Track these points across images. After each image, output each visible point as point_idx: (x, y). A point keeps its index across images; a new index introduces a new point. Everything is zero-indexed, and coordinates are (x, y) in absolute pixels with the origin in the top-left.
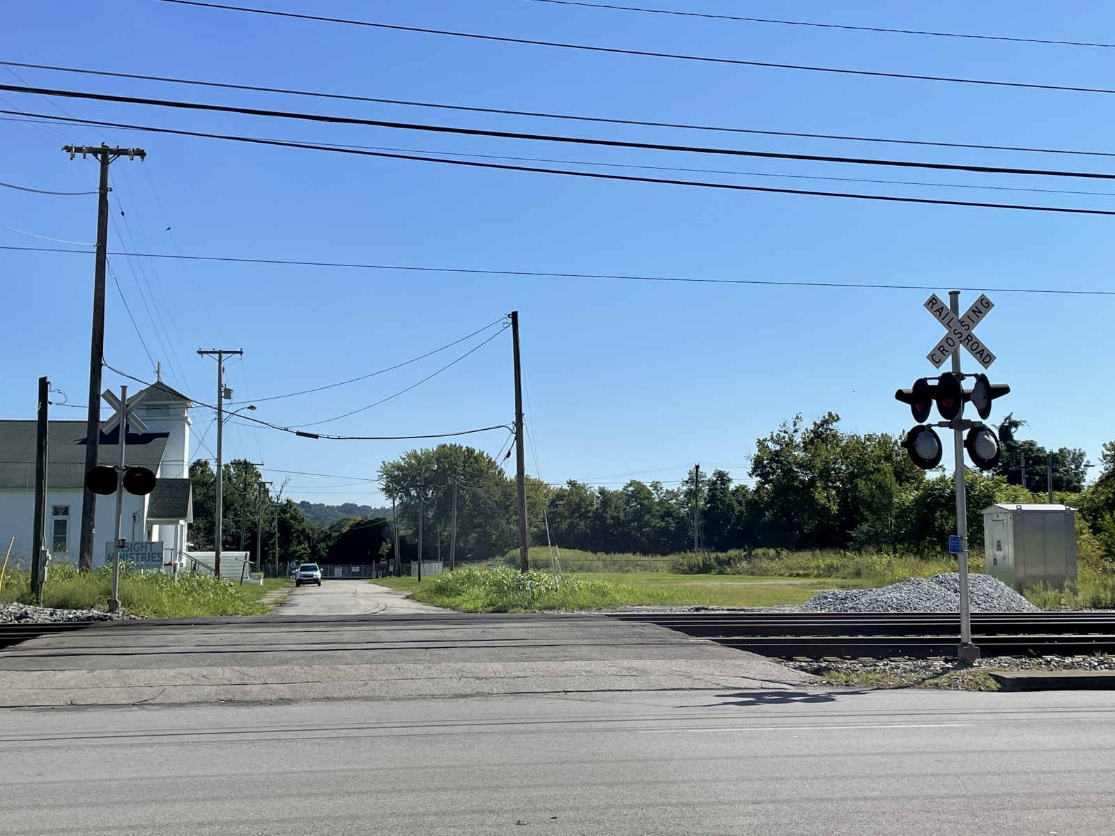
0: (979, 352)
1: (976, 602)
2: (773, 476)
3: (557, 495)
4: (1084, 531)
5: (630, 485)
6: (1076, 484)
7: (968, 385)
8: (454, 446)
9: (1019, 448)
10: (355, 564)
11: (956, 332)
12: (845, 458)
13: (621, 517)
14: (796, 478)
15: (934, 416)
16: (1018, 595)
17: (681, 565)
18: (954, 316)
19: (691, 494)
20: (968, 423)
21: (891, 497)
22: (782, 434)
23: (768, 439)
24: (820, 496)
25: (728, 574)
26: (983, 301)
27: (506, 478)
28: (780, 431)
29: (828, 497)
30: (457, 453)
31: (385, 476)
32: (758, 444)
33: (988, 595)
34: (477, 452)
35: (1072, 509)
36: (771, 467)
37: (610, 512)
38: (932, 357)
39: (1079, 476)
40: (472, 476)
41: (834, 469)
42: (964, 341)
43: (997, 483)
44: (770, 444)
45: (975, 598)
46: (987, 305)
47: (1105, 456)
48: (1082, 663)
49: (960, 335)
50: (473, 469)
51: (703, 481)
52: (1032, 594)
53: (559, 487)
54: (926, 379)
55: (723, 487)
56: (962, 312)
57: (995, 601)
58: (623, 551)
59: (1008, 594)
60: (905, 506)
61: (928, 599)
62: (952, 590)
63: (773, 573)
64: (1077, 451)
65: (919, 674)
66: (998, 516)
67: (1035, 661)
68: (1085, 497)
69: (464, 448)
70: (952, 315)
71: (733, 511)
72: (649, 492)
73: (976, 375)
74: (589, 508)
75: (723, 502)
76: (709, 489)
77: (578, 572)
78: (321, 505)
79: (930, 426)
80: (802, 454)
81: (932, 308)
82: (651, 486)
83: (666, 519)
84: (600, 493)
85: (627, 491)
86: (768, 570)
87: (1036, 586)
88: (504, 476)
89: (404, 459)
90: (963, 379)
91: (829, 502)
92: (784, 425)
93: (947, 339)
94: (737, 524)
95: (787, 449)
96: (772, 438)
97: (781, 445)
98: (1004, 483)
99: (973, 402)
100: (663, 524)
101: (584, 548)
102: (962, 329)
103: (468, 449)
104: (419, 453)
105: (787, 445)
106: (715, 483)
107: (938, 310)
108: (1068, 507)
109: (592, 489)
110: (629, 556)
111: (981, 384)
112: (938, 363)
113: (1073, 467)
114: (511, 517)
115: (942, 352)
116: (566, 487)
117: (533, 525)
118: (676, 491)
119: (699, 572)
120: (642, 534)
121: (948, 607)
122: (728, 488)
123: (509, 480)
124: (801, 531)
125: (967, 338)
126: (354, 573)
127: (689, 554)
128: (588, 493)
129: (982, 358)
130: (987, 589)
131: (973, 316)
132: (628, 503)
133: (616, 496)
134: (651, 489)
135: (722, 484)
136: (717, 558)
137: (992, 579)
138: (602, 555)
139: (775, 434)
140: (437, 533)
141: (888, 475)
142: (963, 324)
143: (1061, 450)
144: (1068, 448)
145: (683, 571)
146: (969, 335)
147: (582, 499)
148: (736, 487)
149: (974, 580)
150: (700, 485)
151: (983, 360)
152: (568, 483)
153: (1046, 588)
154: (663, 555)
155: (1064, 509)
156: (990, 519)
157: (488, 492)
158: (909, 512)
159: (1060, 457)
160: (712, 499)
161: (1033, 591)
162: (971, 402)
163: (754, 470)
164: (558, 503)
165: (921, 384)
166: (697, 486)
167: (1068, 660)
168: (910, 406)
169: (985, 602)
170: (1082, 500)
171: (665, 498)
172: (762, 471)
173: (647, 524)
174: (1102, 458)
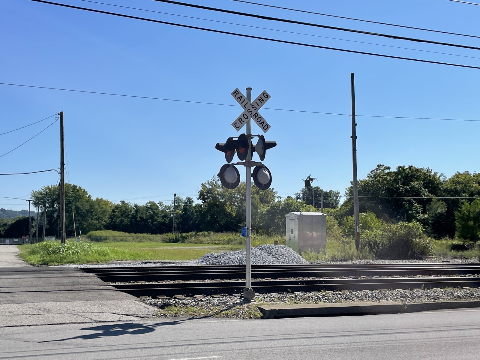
0: (261, 123)
1: (278, 259)
2: (208, 199)
3: (115, 207)
4: (335, 225)
5: (149, 203)
6: (335, 205)
7: (255, 141)
8: (67, 184)
9: (313, 190)
10: (16, 237)
11: (249, 111)
12: (239, 192)
13: (144, 217)
14: (219, 201)
15: (236, 159)
16: (298, 255)
17: (166, 239)
18: (248, 101)
19: (176, 207)
20: (254, 163)
21: (258, 209)
22: (213, 181)
23: (206, 183)
24: (228, 209)
25: (186, 243)
26: (264, 94)
27: (92, 199)
28: (212, 180)
29: (231, 209)
30: (68, 187)
31: (34, 197)
32: (202, 185)
33: (284, 255)
34: (78, 187)
35: (325, 214)
36: (207, 196)
37: (139, 215)
38: (235, 124)
39: (337, 202)
40: (76, 198)
41: (234, 197)
42: (253, 116)
43: (301, 204)
44: (207, 185)
45: (278, 257)
46: (267, 97)
47: (346, 193)
48: (314, 297)
49: (251, 113)
50: (76, 195)
51: (182, 202)
52: (305, 254)
53: (117, 203)
54: (233, 138)
55: (190, 204)
56: (253, 99)
57: (287, 258)
58: (142, 232)
59: (293, 254)
60: (263, 213)
61: (255, 258)
62: (267, 253)
63: (205, 243)
64: (337, 192)
65: (220, 307)
66: (292, 217)
67: (290, 295)
68: (338, 210)
69: (72, 185)
70: (247, 101)
71: (194, 215)
72: (157, 206)
73: (258, 136)
74: (130, 213)
75: (189, 211)
76: (184, 205)
77: (120, 242)
78: (11, 211)
79: (233, 164)
80: (221, 190)
81: (235, 96)
82: (158, 204)
83: (164, 218)
84: (135, 207)
85: (148, 206)
86: (202, 241)
87: (307, 250)
88: (91, 198)
89: (43, 189)
90: (252, 138)
91: (232, 211)
92: (214, 177)
93: (244, 114)
94: (196, 220)
95: (214, 187)
96: (208, 183)
97: (212, 186)
98: (304, 204)
99: (257, 152)
100: (163, 220)
101: (125, 231)
102: (252, 109)
103: (74, 186)
104: (50, 187)
105: (214, 186)
106: (186, 203)
107: (239, 98)
108: (323, 214)
109: (132, 205)
110: (145, 235)
111: (261, 141)
112: (238, 128)
113: (335, 198)
114: (94, 216)
115: (240, 122)
116: (120, 203)
117: (103, 220)
118: (169, 206)
119: (173, 242)
120: (154, 225)
121: (264, 261)
122: (192, 205)
123: (93, 200)
124: (219, 224)
125: (255, 115)
126: (15, 242)
127: (169, 234)
128: (130, 206)
129: (263, 127)
130: (284, 252)
131: (259, 102)
132: (147, 211)
133: (142, 208)
134: (158, 205)
135: (190, 203)
136: (181, 235)
137: (287, 247)
138: (133, 234)
139: (209, 181)
140: (58, 224)
141: (256, 200)
142: (253, 106)
143: (330, 191)
144: (333, 190)
145: (166, 241)
146: (256, 113)
147: (127, 209)
148: (195, 204)
149: (278, 248)
150: (180, 204)
151: (263, 128)
152: (121, 201)
153: (311, 252)
154: (160, 234)
155: (321, 214)
156: (289, 219)
157: (82, 205)
158: (264, 216)
159: (329, 194)
160: (185, 209)
161: (305, 253)
162: (256, 152)
163: (200, 197)
164: (115, 210)
165: (230, 140)
166: (179, 204)
167: (307, 295)
168: (224, 153)
169: (282, 259)
170: (336, 212)
171: (164, 209)
172: (203, 197)
173: (156, 221)
174: (345, 194)
